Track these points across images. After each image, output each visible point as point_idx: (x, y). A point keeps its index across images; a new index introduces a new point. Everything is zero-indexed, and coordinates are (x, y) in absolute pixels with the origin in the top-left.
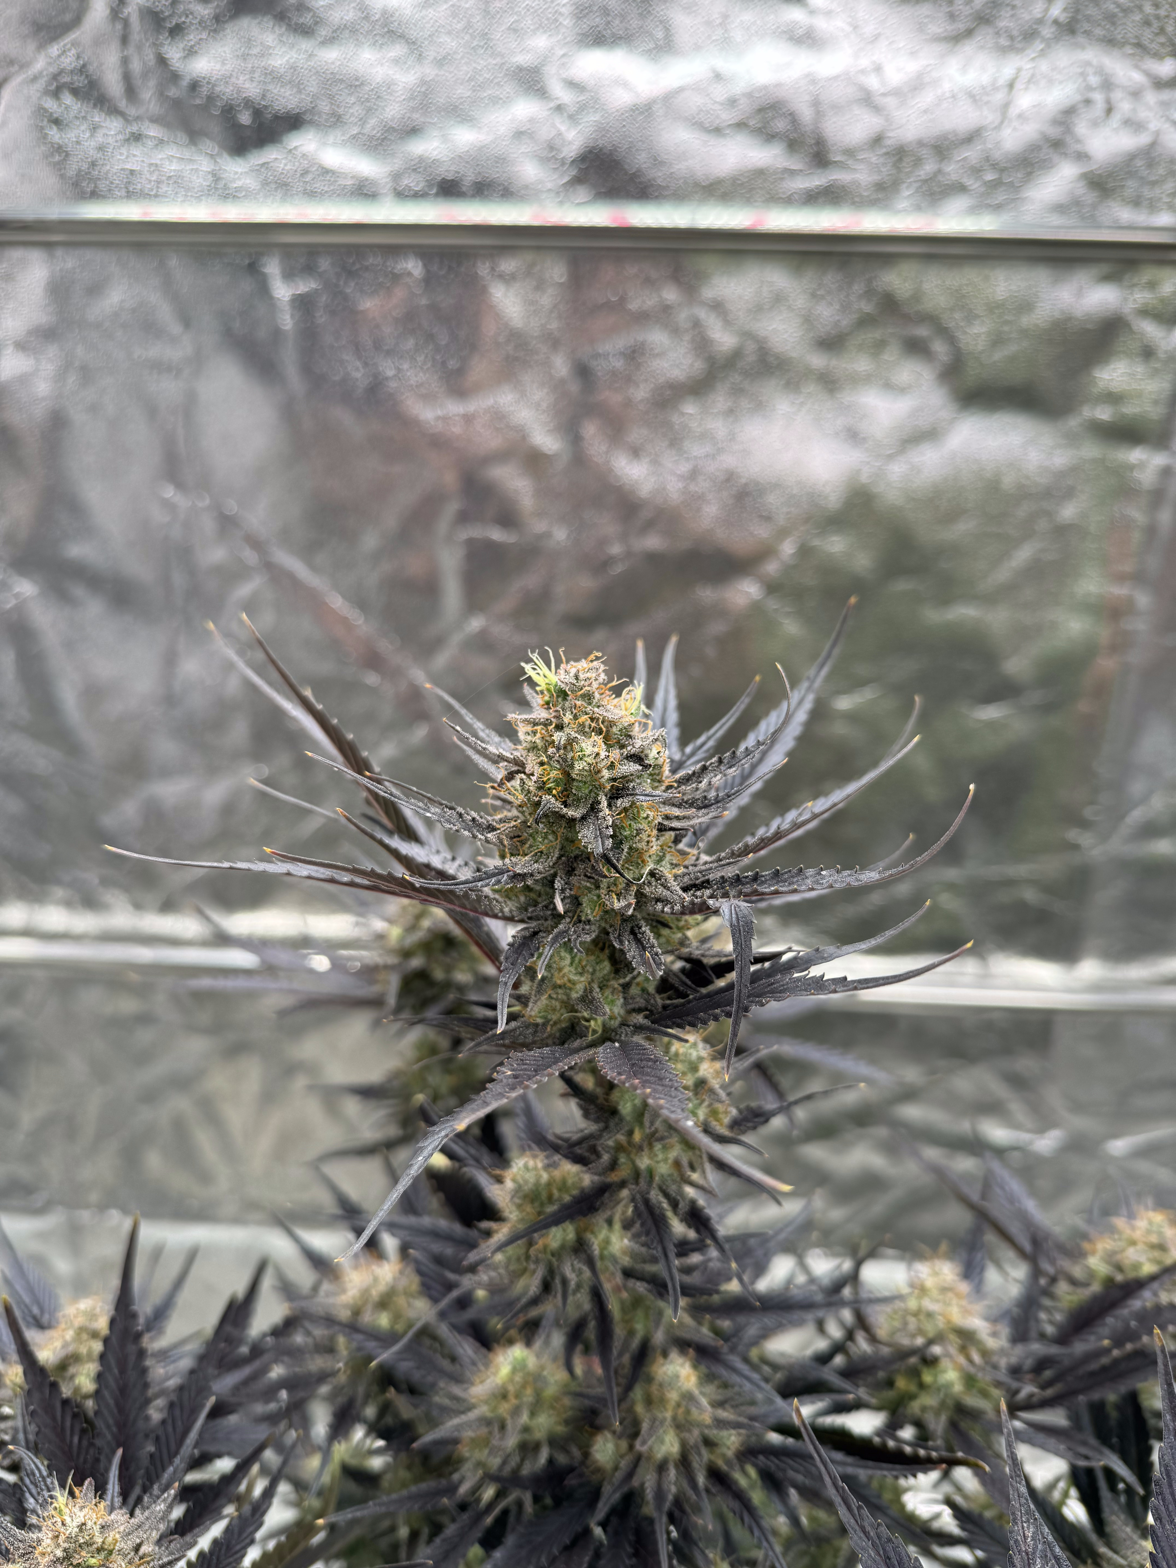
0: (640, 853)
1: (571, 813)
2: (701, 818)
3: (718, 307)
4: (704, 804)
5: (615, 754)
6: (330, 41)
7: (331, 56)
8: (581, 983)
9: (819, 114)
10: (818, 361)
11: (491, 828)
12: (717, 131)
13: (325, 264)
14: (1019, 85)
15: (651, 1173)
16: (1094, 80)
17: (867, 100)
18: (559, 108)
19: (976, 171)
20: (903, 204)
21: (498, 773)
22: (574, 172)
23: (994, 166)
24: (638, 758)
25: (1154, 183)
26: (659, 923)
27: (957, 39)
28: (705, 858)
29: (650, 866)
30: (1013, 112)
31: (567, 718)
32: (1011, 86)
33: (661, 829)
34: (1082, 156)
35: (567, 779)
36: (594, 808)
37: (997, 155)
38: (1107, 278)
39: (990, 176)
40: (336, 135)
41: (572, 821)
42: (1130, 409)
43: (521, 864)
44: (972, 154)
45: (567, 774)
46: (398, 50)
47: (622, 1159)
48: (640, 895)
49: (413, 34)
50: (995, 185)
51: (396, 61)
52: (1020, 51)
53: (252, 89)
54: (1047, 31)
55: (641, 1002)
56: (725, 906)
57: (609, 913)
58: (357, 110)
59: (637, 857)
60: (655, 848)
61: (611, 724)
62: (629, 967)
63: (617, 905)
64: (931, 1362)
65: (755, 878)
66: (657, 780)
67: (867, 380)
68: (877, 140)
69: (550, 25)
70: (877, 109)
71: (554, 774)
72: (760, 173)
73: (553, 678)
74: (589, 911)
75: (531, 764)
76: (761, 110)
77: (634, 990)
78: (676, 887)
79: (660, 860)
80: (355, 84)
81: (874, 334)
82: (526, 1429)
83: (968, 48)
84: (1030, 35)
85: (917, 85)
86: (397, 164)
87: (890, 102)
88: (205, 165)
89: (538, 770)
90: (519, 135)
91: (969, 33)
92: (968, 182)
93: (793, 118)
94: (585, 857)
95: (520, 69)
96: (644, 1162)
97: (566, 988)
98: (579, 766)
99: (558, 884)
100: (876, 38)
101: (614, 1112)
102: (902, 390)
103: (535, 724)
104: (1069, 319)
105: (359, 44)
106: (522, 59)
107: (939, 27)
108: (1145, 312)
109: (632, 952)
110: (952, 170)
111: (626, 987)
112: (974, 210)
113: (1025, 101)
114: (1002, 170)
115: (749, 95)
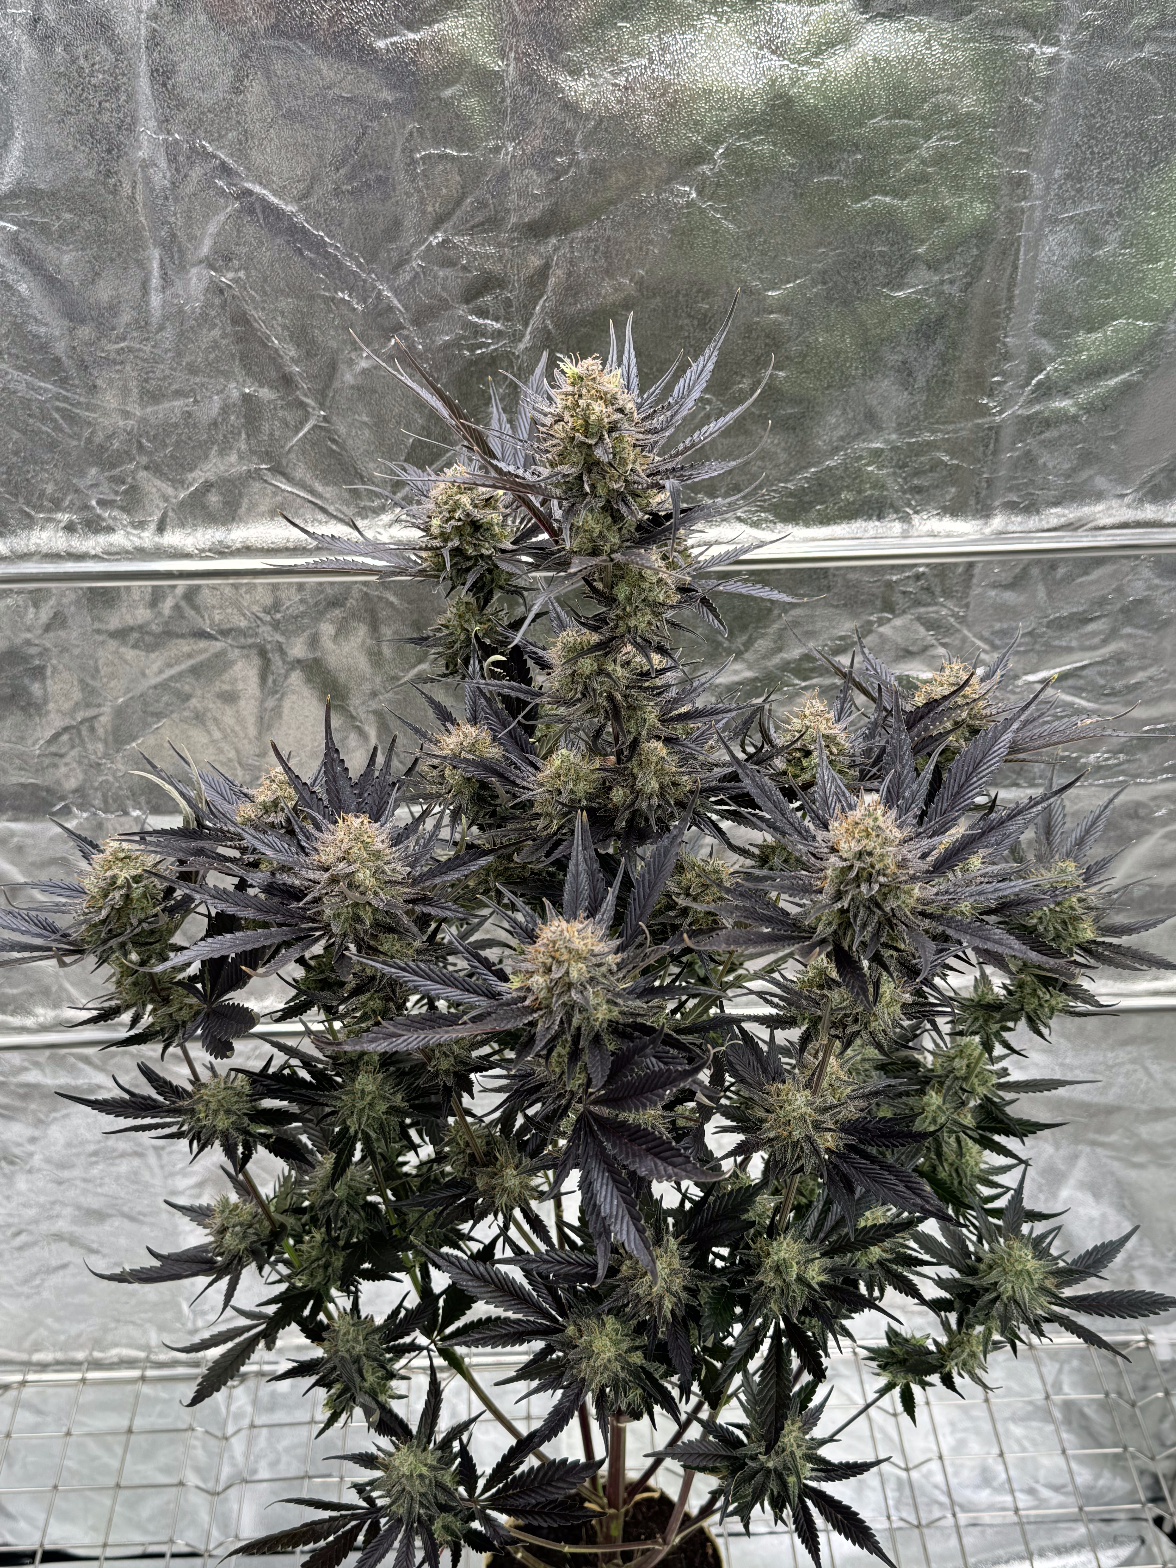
0: (625, 459)
1: (590, 442)
2: (653, 438)
4: (655, 431)
5: (610, 409)
8: (597, 529)
11: (547, 452)
15: (636, 627)
21: (548, 421)
24: (621, 410)
26: (635, 495)
28: (657, 458)
29: (630, 467)
31: (584, 391)
33: (635, 446)
35: (587, 423)
36: (601, 438)
41: (590, 446)
43: (565, 469)
45: (587, 422)
47: (621, 623)
48: (626, 481)
55: (628, 536)
56: (667, 483)
57: (611, 491)
59: (623, 462)
60: (632, 457)
61: (606, 393)
62: (622, 518)
63: (616, 486)
64: (808, 753)
65: (682, 468)
66: (631, 420)
71: (580, 422)
73: (576, 370)
74: (600, 491)
75: (567, 417)
77: (624, 531)
78: (643, 475)
79: (634, 462)
82: (572, 792)
89: (571, 420)
94: (598, 463)
96: (632, 623)
97: (591, 531)
98: (593, 417)
99: (585, 478)
101: (615, 600)
103: (566, 394)
109: (624, 510)
111: (620, 529)
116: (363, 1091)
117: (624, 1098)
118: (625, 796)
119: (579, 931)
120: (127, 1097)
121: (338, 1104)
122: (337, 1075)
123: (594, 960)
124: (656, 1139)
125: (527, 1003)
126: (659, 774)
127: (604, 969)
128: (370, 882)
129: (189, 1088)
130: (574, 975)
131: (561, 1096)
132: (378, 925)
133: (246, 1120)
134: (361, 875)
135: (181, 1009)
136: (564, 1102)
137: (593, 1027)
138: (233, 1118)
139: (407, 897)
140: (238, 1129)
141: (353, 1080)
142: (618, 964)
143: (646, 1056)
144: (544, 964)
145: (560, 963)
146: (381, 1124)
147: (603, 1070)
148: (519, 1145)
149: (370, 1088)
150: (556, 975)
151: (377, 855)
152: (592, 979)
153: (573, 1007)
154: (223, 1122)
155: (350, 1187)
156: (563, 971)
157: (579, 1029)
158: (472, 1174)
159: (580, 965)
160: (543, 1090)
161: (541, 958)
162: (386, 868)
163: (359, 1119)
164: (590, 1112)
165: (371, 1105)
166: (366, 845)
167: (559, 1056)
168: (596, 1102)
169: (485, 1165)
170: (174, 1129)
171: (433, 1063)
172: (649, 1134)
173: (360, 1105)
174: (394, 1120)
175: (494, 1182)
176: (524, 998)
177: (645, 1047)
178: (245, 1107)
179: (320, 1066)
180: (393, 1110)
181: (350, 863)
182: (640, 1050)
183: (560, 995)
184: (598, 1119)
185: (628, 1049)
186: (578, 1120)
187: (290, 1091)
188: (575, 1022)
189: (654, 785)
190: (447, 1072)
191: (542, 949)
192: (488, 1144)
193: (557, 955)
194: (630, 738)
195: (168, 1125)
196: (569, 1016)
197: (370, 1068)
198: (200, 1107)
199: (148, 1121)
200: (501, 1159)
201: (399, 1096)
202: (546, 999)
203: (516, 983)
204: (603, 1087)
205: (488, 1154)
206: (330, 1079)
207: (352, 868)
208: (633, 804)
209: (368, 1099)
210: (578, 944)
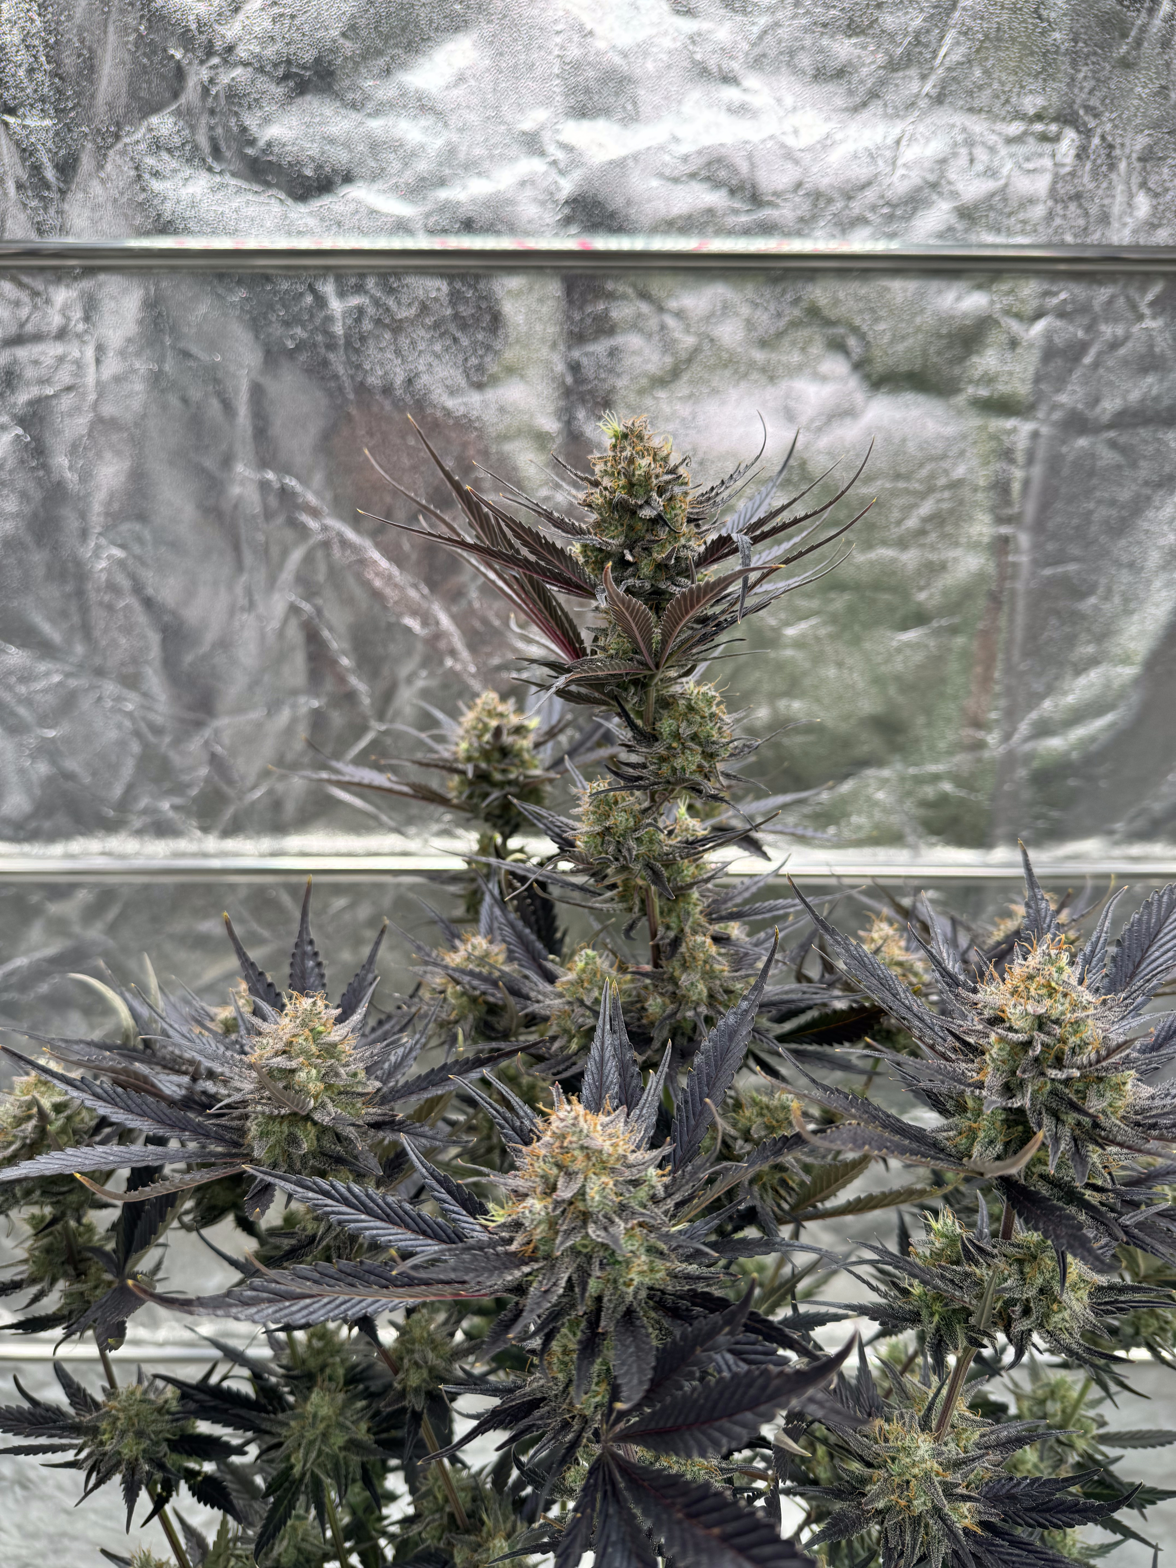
0: (676, 532)
3: (679, 314)
6: (376, 113)
7: (375, 125)
9: (753, 166)
10: (759, 356)
12: (676, 180)
13: (371, 283)
14: (904, 142)
16: (960, 138)
17: (789, 155)
18: (554, 163)
19: (874, 208)
20: (818, 233)
22: (567, 211)
23: (888, 204)
25: (1010, 215)
27: (856, 109)
30: (900, 162)
32: (898, 142)
34: (955, 195)
35: (630, 485)
36: (647, 502)
37: (889, 194)
38: (979, 287)
39: (886, 210)
40: (380, 185)
42: (1002, 388)
44: (870, 195)
45: (630, 482)
46: (427, 121)
49: (440, 107)
50: (890, 218)
51: (426, 129)
52: (903, 118)
53: (313, 150)
54: (923, 103)
58: (396, 166)
59: (674, 535)
60: (685, 530)
67: (799, 369)
68: (799, 185)
69: (547, 101)
70: (797, 162)
71: (622, 483)
72: (710, 211)
76: (709, 164)
79: (688, 540)
80: (396, 146)
81: (803, 334)
83: (866, 114)
84: (911, 105)
85: (826, 144)
86: (429, 206)
87: (807, 157)
88: (276, 208)
89: (610, 484)
90: (523, 184)
91: (864, 104)
92: (870, 216)
93: (733, 169)
95: (524, 133)
100: (795, 109)
102: (824, 379)
104: (952, 317)
105: (399, 115)
106: (527, 125)
107: (839, 102)
108: (1007, 312)
110: (856, 207)
112: (874, 237)
113: (909, 154)
114: (895, 206)
115: (699, 153)
116: (315, 1416)
117: (676, 1429)
118: (664, 1006)
119: (604, 1126)
120: (26, 1405)
121: (284, 1432)
122: (291, 1393)
123: (628, 1174)
124: (740, 1516)
125: (513, 1247)
126: (709, 975)
127: (643, 1193)
128: (314, 1087)
129: (100, 1397)
130: (593, 1193)
131: (566, 1426)
132: (323, 1154)
133: (164, 1448)
134: (302, 1075)
135: (96, 1287)
136: (570, 1437)
137: (622, 1297)
138: (145, 1444)
139: (369, 1119)
140: (150, 1461)
141: (306, 1399)
142: (666, 1187)
143: (715, 1349)
144: (544, 1177)
145: (570, 1175)
146: (336, 1465)
147: (641, 1371)
148: (514, 1503)
149: (324, 1411)
150: (565, 1193)
151: (330, 1050)
152: (622, 1208)
153: (589, 1258)
154: (129, 1449)
155: (300, 1550)
156: (575, 1187)
157: (599, 1299)
158: (450, 1544)
159: (604, 1179)
160: (537, 1413)
161: (540, 1167)
162: (342, 1071)
163: (306, 1455)
164: (614, 1456)
165: (325, 1435)
166: (316, 1035)
167: (566, 1351)
168: (627, 1437)
169: (468, 1532)
170: (70, 1456)
171: (401, 1376)
172: (726, 1505)
173: (309, 1435)
174: (355, 1459)
175: (476, 1557)
176: (510, 1241)
177: (714, 1331)
178: (164, 1426)
179: (273, 1379)
180: (353, 1445)
181: (290, 1058)
182: (706, 1338)
183: (568, 1233)
184: (627, 1468)
185: (684, 1337)
186: (592, 1471)
187: (226, 1411)
188: (593, 1287)
189: (702, 988)
190: (417, 1390)
191: (543, 1152)
192: (474, 1500)
193: (566, 1159)
194: (672, 934)
195: (63, 1448)
196: (584, 1274)
197: (333, 1386)
198: (104, 1425)
199: (43, 1441)
200: (489, 1523)
201: (364, 1426)
202: (545, 1240)
203: (499, 1215)
204: (638, 1407)
205: (471, 1515)
206: (280, 1398)
207: (293, 1064)
208: (674, 1014)
209: (322, 1426)
210: (600, 1141)
